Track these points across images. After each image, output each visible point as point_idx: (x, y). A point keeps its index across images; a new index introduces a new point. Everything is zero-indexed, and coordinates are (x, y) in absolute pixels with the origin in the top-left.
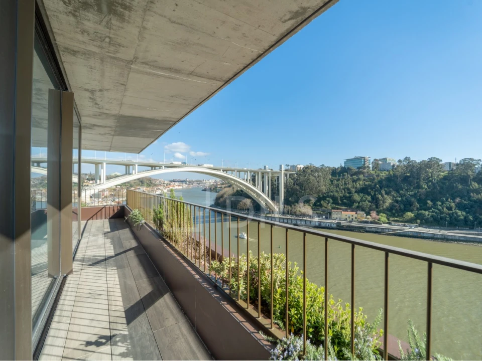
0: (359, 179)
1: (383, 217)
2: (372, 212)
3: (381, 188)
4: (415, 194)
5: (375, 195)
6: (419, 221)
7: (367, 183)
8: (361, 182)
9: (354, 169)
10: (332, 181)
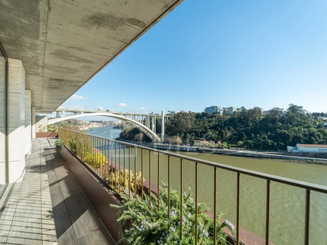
0: (212, 121)
1: (225, 144)
2: (218, 141)
3: (225, 126)
4: (245, 130)
5: (221, 130)
6: (246, 146)
7: (216, 123)
8: (214, 123)
9: (210, 113)
10: (195, 122)
